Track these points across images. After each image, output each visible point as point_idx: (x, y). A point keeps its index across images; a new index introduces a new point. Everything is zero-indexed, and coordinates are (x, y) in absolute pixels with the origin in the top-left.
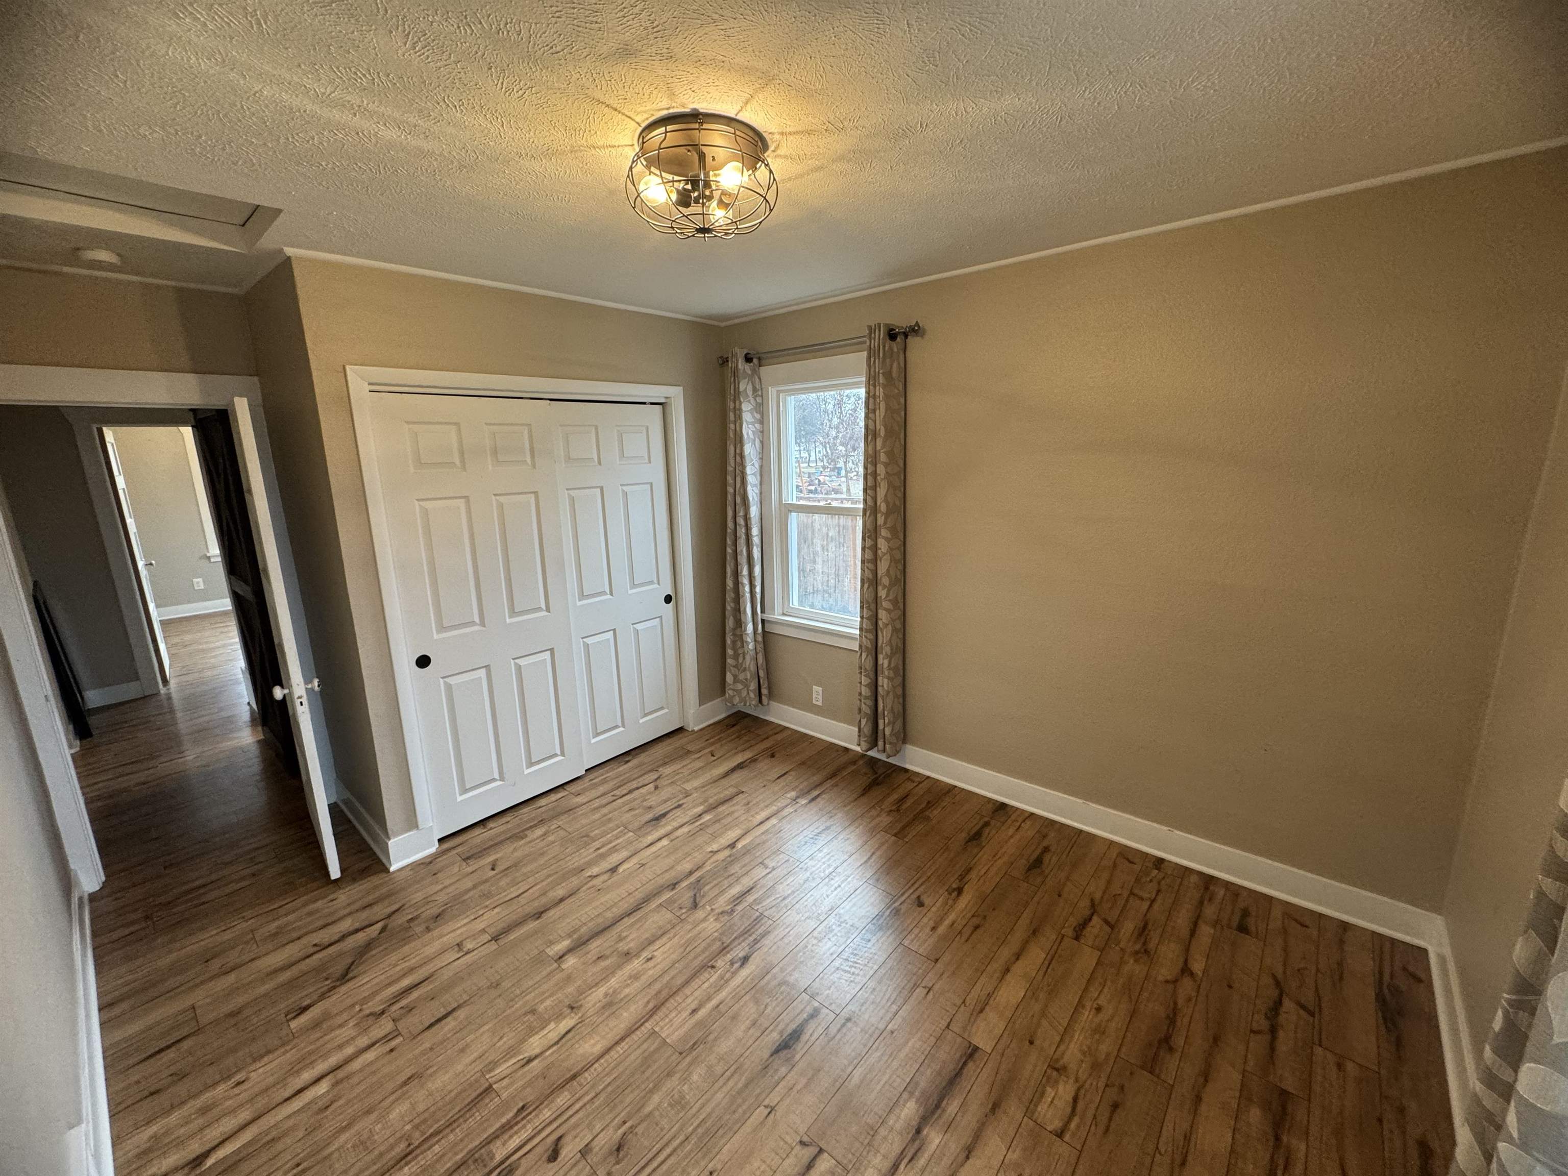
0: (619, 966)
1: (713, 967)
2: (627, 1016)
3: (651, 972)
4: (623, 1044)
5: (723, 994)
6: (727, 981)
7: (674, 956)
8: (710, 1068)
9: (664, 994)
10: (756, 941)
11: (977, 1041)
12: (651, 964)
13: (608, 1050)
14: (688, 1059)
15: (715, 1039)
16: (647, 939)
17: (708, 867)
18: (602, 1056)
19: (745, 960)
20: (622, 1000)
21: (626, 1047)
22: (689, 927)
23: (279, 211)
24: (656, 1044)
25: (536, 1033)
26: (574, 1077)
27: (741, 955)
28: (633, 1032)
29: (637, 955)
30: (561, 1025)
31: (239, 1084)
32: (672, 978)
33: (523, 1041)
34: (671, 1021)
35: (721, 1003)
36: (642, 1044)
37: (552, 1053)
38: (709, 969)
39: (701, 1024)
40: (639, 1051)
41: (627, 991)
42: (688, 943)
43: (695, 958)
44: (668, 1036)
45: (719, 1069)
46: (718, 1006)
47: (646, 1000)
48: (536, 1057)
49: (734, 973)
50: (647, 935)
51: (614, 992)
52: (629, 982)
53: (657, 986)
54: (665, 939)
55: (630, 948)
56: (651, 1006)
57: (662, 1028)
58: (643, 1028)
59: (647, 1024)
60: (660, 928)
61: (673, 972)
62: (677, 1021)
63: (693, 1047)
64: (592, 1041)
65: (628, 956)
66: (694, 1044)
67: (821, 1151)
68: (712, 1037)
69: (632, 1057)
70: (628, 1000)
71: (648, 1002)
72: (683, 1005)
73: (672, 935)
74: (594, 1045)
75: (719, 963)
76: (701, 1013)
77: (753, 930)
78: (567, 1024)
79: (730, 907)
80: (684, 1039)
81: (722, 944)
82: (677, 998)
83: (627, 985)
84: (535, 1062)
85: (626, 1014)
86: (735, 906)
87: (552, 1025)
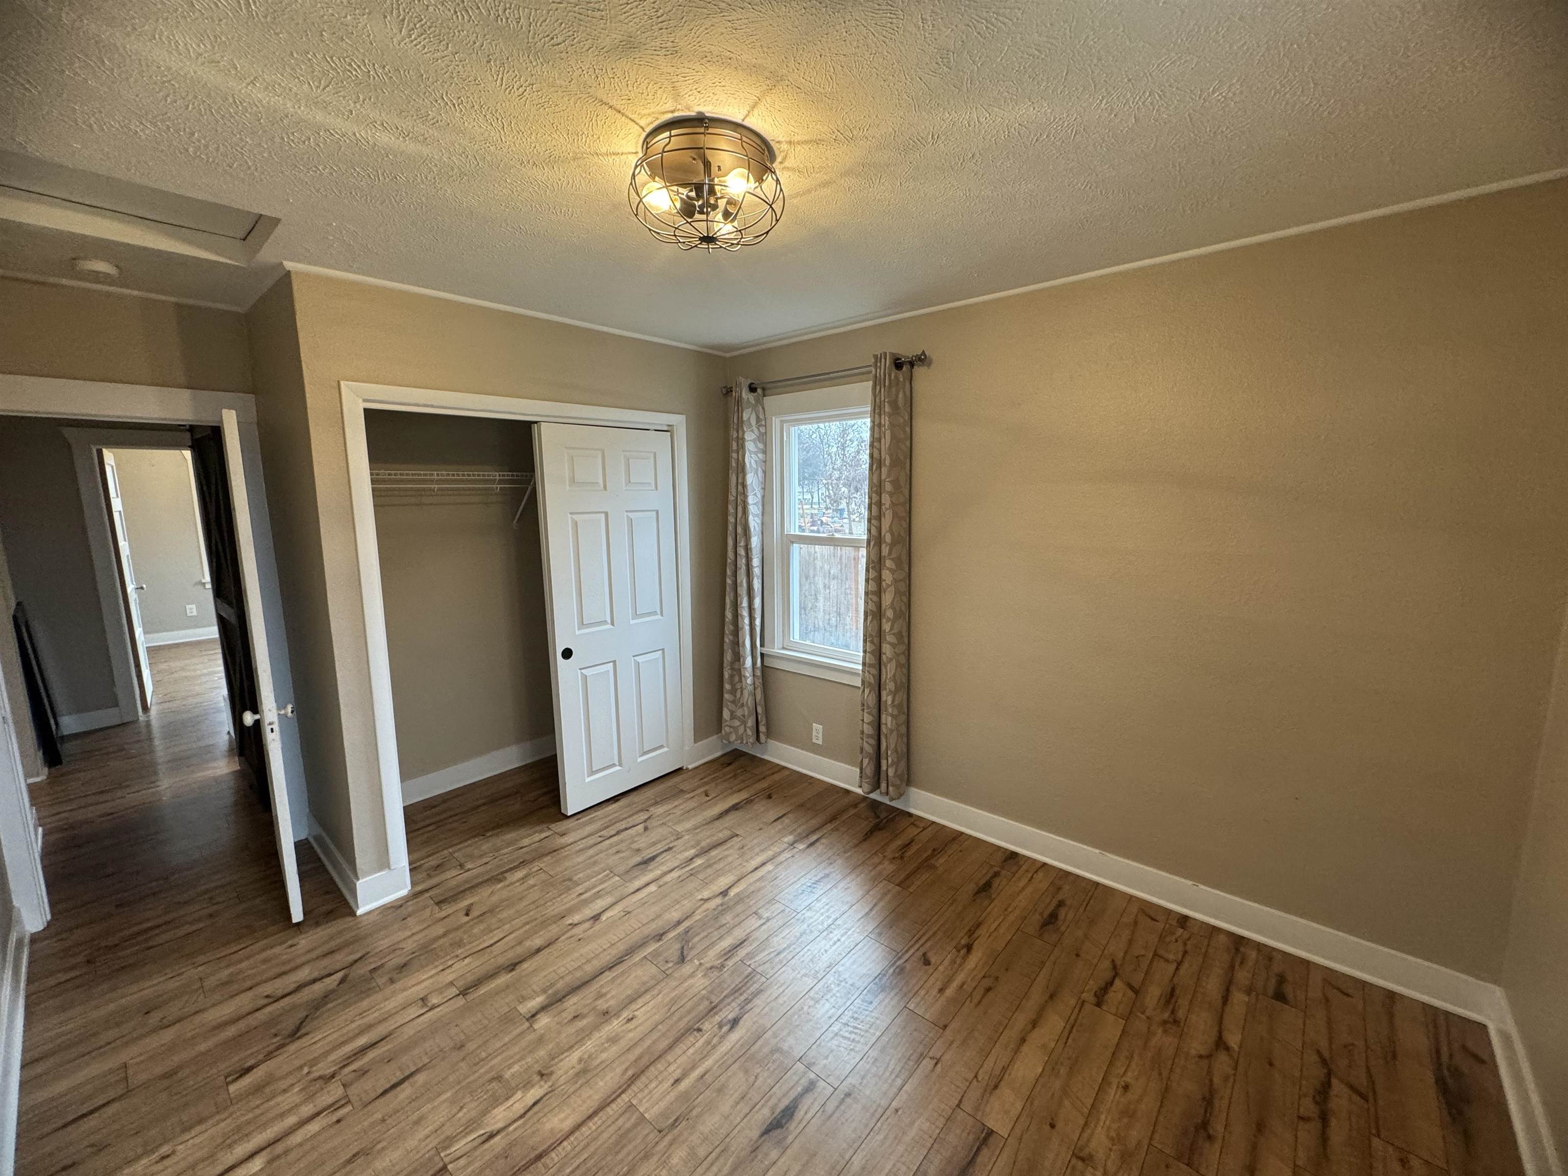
0: (596, 1027)
1: (699, 1030)
3: (631, 1035)
4: (596, 1119)
5: (708, 1063)
6: (714, 1047)
7: (657, 1017)
8: (692, 1148)
9: (645, 1061)
10: (748, 1001)
11: (990, 1124)
12: (631, 1026)
13: (578, 1127)
14: (669, 1137)
15: (699, 1116)
16: (628, 996)
17: (697, 917)
18: (572, 1132)
19: (735, 1022)
20: (596, 1067)
21: (599, 1123)
22: (674, 984)
23: (276, 221)
24: (633, 1120)
25: (501, 1104)
26: (539, 1157)
27: (731, 1017)
28: (609, 1104)
29: (617, 1015)
30: (529, 1095)
31: (163, 1158)
32: (654, 1042)
33: (485, 1113)
34: (650, 1092)
35: (706, 1073)
36: (617, 1120)
37: (516, 1129)
38: (695, 1033)
39: (685, 1097)
40: (612, 1129)
41: (604, 1056)
42: (674, 1001)
43: (680, 1019)
44: (647, 1110)
45: (702, 1152)
46: (702, 1077)
47: (624, 1067)
48: (498, 1132)
49: (723, 1037)
50: (629, 992)
51: (590, 1056)
52: (606, 1045)
53: (638, 1051)
54: (648, 997)
55: (610, 1006)
56: (630, 1073)
57: (640, 1101)
58: (619, 1100)
59: (623, 1096)
60: (644, 983)
61: (655, 1035)
62: (657, 1094)
63: (674, 1125)
64: (562, 1115)
65: (606, 1015)
66: (676, 1120)
68: (694, 1113)
69: (605, 1135)
70: (607, 1066)
71: (627, 1069)
72: (665, 1073)
73: (655, 992)
74: (562, 1121)
75: (706, 1026)
76: (684, 1085)
77: (744, 988)
78: (535, 1093)
79: (719, 962)
80: (664, 1115)
81: (711, 1003)
82: (659, 1066)
83: (605, 1050)
84: (497, 1139)
85: (601, 1084)
86: (726, 960)
87: (519, 1095)
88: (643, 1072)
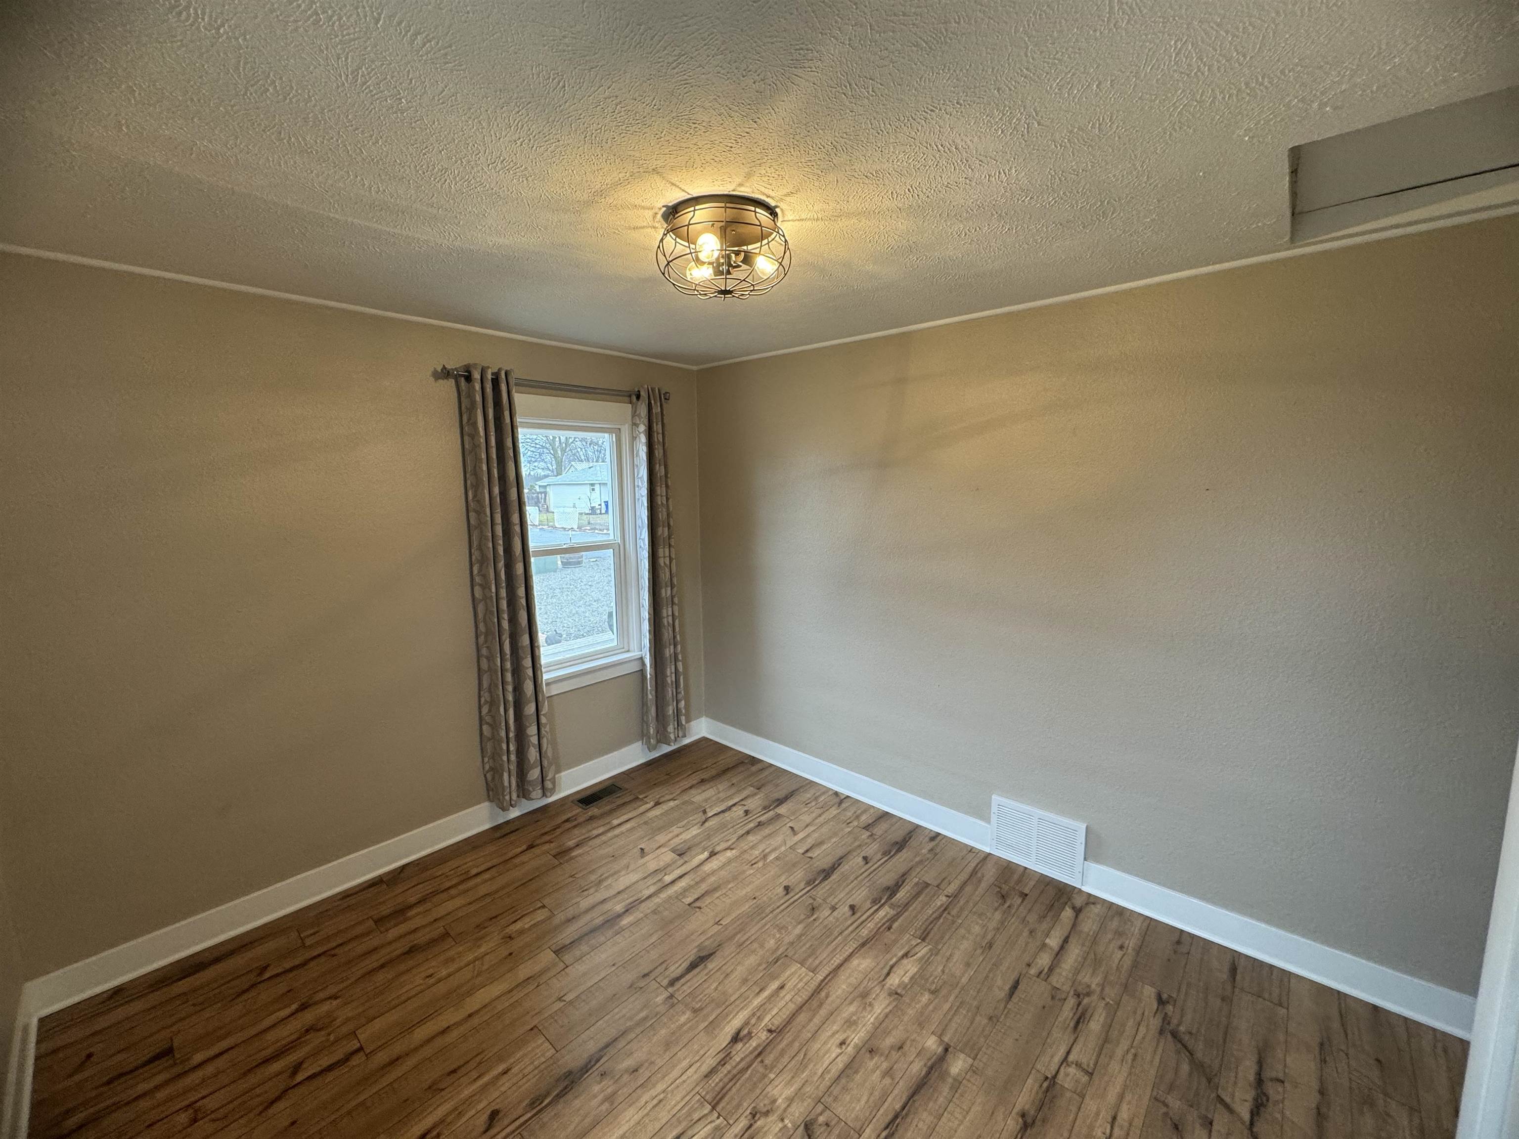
0: (872, 1035)
1: (770, 1031)
2: (841, 987)
3: (835, 1028)
4: (836, 964)
5: (757, 1002)
6: (754, 1014)
7: (817, 1046)
8: (762, 946)
9: (815, 1003)
10: (722, 1063)
12: (840, 1037)
13: (846, 960)
14: (779, 952)
15: (759, 965)
16: (856, 1072)
18: (851, 955)
19: (736, 1038)
22: (808, 1089)
25: (915, 974)
26: (863, 945)
27: (740, 1045)
28: (831, 972)
29: (858, 1050)
30: (898, 980)
32: (810, 1020)
33: (922, 969)
35: (758, 993)
36: (820, 963)
37: (891, 959)
38: (773, 1028)
39: (774, 977)
40: (821, 958)
41: (852, 1009)
42: (803, 1065)
43: (790, 1044)
44: (800, 968)
45: (755, 945)
46: (760, 991)
47: (830, 999)
48: (902, 957)
49: (746, 1023)
50: (858, 1077)
51: (865, 1008)
52: (854, 1018)
53: (823, 1012)
54: (834, 1072)
55: (872, 1058)
56: (823, 994)
57: (806, 975)
58: (824, 975)
59: (821, 978)
60: (845, 1089)
61: (812, 1027)
62: (795, 980)
63: (777, 960)
64: (863, 966)
67: (689, 905)
68: (764, 966)
70: (847, 1000)
71: (827, 997)
72: (793, 993)
73: (827, 1077)
75: (764, 1035)
76: (774, 985)
77: (726, 1080)
78: (894, 981)
79: (759, 1123)
80: (786, 967)
81: (762, 1061)
82: (800, 999)
83: (853, 1014)
84: (900, 954)
85: (844, 987)
86: (751, 1126)
87: (906, 979)
88: (812, 995)
